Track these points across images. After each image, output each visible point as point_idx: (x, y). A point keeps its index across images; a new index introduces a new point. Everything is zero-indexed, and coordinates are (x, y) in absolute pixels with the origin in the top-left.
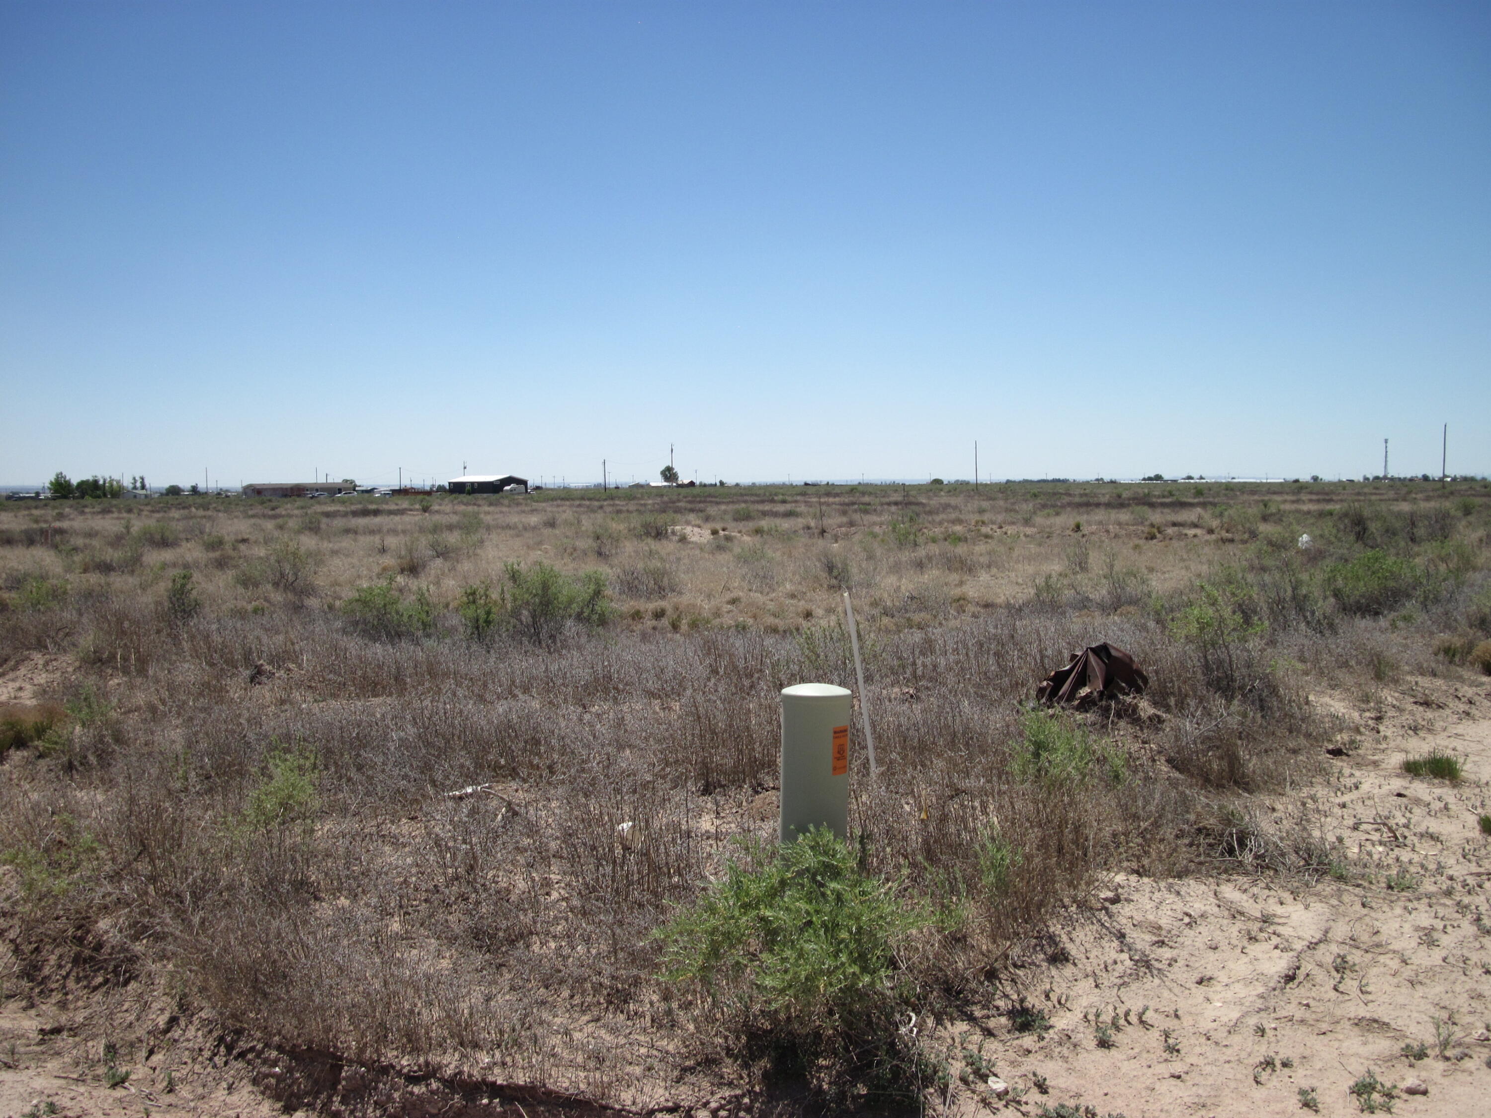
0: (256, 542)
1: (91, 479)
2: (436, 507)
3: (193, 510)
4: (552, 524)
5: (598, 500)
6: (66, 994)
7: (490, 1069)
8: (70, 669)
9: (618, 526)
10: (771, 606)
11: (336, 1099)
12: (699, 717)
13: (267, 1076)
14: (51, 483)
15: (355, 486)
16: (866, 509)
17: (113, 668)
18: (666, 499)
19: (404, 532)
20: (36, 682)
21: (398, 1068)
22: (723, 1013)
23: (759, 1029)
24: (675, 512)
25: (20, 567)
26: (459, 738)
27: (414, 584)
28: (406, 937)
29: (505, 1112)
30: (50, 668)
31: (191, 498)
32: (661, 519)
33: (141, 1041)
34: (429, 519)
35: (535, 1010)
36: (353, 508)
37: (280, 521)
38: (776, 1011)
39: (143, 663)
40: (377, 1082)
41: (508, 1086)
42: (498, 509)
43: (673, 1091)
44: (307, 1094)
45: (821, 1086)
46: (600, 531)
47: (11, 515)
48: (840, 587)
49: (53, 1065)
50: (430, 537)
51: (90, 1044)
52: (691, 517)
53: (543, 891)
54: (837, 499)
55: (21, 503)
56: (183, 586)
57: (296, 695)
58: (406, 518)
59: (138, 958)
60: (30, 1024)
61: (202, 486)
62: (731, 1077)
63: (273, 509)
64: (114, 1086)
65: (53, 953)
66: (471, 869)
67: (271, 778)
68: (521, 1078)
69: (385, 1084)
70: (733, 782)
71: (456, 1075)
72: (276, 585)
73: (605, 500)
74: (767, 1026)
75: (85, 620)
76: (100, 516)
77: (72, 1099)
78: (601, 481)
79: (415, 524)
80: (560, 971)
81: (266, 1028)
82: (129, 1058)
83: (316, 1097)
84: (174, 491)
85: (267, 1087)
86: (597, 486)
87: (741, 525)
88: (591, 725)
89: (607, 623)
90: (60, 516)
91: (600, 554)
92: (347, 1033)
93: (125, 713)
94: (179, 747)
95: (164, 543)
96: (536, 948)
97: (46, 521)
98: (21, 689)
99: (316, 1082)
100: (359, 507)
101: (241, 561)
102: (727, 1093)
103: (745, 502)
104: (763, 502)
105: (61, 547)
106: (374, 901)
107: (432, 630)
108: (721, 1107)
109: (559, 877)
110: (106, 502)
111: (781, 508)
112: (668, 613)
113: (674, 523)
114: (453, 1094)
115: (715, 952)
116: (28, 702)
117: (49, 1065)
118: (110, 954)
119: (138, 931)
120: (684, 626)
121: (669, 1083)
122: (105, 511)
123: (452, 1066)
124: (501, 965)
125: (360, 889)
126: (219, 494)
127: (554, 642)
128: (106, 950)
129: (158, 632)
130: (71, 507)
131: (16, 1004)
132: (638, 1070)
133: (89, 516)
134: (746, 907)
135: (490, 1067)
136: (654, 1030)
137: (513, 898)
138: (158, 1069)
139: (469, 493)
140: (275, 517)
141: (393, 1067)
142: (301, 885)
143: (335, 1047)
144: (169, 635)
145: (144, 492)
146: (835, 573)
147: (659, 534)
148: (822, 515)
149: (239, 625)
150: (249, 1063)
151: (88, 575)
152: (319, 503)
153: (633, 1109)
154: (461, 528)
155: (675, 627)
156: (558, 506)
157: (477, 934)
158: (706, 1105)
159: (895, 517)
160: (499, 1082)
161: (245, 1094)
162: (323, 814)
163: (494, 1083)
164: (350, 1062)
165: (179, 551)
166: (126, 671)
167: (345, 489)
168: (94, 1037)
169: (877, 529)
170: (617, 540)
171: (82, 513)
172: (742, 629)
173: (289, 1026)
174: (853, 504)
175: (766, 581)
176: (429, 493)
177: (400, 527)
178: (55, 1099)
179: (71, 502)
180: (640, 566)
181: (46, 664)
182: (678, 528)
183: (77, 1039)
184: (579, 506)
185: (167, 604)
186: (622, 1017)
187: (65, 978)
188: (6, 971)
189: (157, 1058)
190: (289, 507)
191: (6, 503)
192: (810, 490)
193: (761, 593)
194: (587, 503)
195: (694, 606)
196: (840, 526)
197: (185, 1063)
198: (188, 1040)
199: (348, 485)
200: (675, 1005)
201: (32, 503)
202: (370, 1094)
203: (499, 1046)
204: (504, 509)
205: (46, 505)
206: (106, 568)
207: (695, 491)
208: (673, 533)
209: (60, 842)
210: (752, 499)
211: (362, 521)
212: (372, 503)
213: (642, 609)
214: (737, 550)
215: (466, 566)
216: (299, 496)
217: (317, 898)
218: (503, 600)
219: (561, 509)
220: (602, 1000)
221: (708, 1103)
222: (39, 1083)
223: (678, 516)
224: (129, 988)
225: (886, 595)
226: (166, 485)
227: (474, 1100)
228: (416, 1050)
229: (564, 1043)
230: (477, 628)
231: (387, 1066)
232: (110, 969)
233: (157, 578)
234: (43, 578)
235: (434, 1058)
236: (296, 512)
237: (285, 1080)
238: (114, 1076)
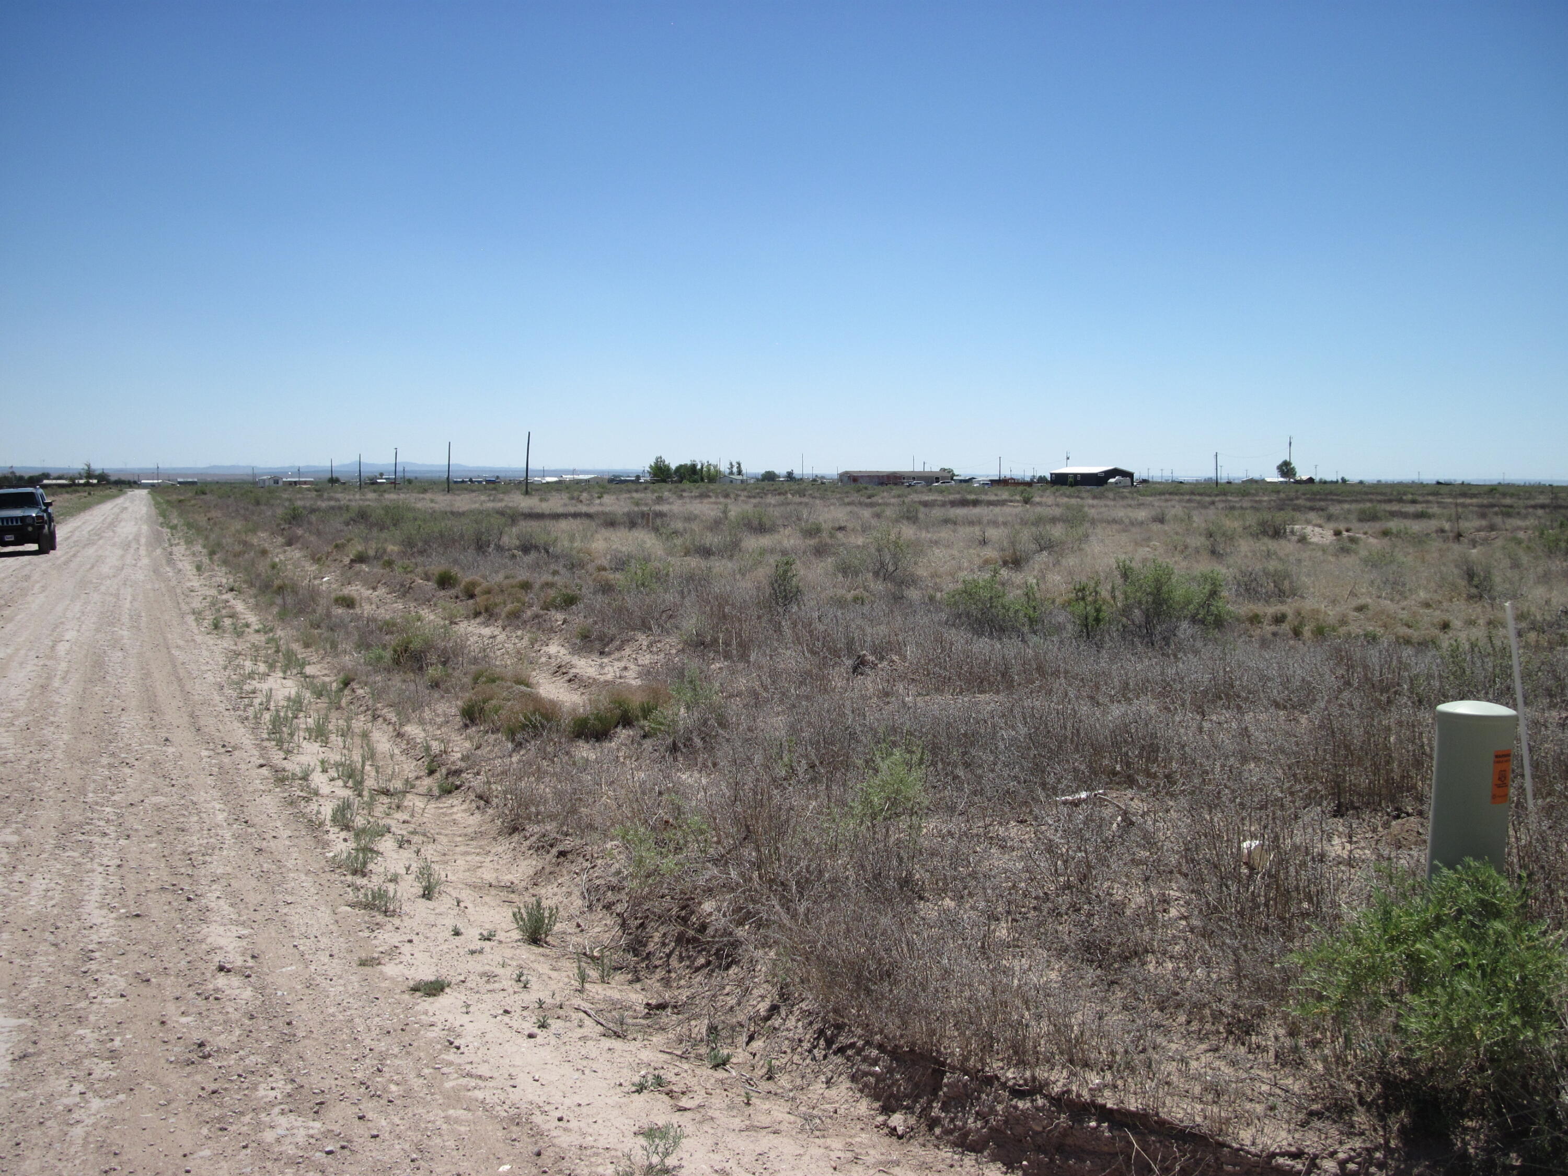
0: (853, 530)
1: (689, 463)
2: (1037, 499)
3: (789, 496)
4: (1161, 520)
5: (1210, 496)
6: (669, 972)
7: (1100, 1091)
8: (674, 651)
9: (1232, 524)
10: (1404, 615)
11: (937, 1105)
12: (1333, 732)
13: (866, 1074)
14: (651, 467)
15: (954, 475)
16: (1508, 512)
17: (715, 652)
18: (1282, 495)
19: (1005, 524)
20: (640, 662)
21: (1003, 1079)
22: (1355, 1056)
23: (1396, 1077)
24: (1294, 510)
25: (624, 549)
26: (1072, 741)
27: (1018, 578)
28: (1013, 945)
29: (1113, 1138)
30: (655, 649)
31: (786, 484)
32: (1279, 517)
33: (742, 1026)
34: (1032, 512)
35: (1149, 1033)
36: (951, 497)
37: (877, 509)
38: (1418, 1061)
39: (744, 649)
40: (980, 1092)
41: (1118, 1111)
42: (1102, 502)
43: (1297, 1136)
44: (907, 1096)
45: (1466, 1150)
46: (1212, 528)
47: (614, 497)
48: (1481, 597)
49: (658, 1039)
50: (1034, 529)
51: (693, 1023)
52: (1312, 515)
53: (1159, 908)
54: (1474, 501)
55: (623, 486)
56: (786, 572)
57: (900, 687)
58: (1007, 510)
59: (741, 943)
60: (637, 998)
61: (797, 472)
62: (1363, 1127)
63: (869, 497)
64: (716, 1067)
65: (657, 930)
66: (1083, 878)
67: (876, 771)
68: (1133, 1104)
69: (988, 1095)
70: (1367, 804)
71: (1064, 1093)
72: (876, 574)
73: (1217, 495)
74: (1405, 1074)
75: (687, 603)
76: (698, 501)
77: (677, 1074)
78: (1212, 474)
79: (1016, 515)
80: (1178, 994)
81: (868, 1025)
82: (729, 1041)
83: (915, 1101)
84: (770, 477)
85: (866, 1085)
86: (1208, 481)
87: (1367, 526)
88: (1211, 734)
89: (1222, 625)
90: (660, 500)
91: (1213, 552)
92: (952, 1038)
93: (726, 698)
94: (782, 733)
95: (761, 529)
96: (1151, 967)
97: (646, 505)
98: (626, 668)
99: (916, 1085)
100: (958, 496)
101: (841, 549)
102: (1358, 1143)
103: (1371, 501)
104: (1390, 501)
105: (662, 530)
106: (982, 905)
107: (1039, 626)
108: (1350, 1159)
109: (1178, 894)
110: (703, 486)
111: (1411, 509)
112: (1289, 618)
113: (1293, 521)
114: (1059, 1113)
115: (1355, 987)
116: (633, 682)
117: (654, 1039)
118: (714, 937)
119: (742, 916)
120: (1307, 631)
121: (1292, 1125)
122: (704, 496)
123: (1060, 1084)
124: (1113, 982)
125: (966, 892)
126: (814, 480)
127: (1168, 644)
128: (710, 931)
129: (759, 617)
130: (670, 490)
131: (622, 976)
132: (1259, 1109)
133: (688, 500)
134: (1394, 941)
135: (1100, 1089)
136: (1278, 1066)
137: (1128, 912)
138: (758, 1055)
139: (1072, 485)
140: (871, 505)
141: (998, 1078)
142: (906, 882)
143: (938, 1051)
144: (770, 621)
145: (740, 477)
146: (1476, 581)
147: (1277, 533)
148: (1459, 518)
149: (839, 614)
150: (848, 1058)
151: (688, 558)
152: (916, 492)
153: (1253, 1149)
154: (1064, 521)
155: (1297, 633)
156: (1167, 501)
157: (1088, 948)
158: (1333, 1154)
159: (1543, 521)
160: (1109, 1105)
161: (843, 1089)
162: (930, 811)
163: (1104, 1106)
164: (953, 1069)
165: (777, 537)
166: (728, 656)
167: (943, 478)
168: (697, 1017)
169: (1521, 535)
170: (1232, 539)
171: (681, 497)
172: (1372, 639)
173: (893, 1027)
174: (1493, 506)
175: (1397, 588)
176: (1030, 484)
177: (1001, 519)
178: (661, 1072)
179: (669, 486)
180: (1258, 567)
181: (650, 646)
182: (1297, 527)
183: (680, 1017)
184: (1189, 501)
185: (768, 591)
186: (1242, 1050)
187: (669, 956)
188: (613, 944)
189: (757, 1044)
190: (885, 496)
191: (610, 486)
192: (1444, 490)
193: (1392, 600)
194: (1198, 498)
195: (1318, 611)
196: (1478, 530)
197: (785, 1052)
198: (788, 1030)
199: (945, 474)
200: (1302, 1043)
201: (633, 487)
202: (972, 1104)
203: (1110, 1068)
204: (1111, 503)
205: (646, 489)
206: (706, 552)
207: (1315, 488)
208: (1292, 532)
209: (667, 822)
210: (1379, 498)
211: (960, 512)
212: (970, 493)
213: (1261, 613)
214: (1363, 553)
215: (1071, 561)
216: (895, 484)
217: (921, 898)
218: (1114, 597)
219: (1169, 504)
220: (1221, 1029)
221: (1335, 1152)
222: (646, 1055)
223: (1297, 515)
224: (730, 972)
225: (1533, 609)
226: (763, 471)
227: (1081, 1121)
228: (1022, 1064)
229: (1180, 1070)
230: (1086, 626)
231: (991, 1077)
232: (713, 951)
233: (757, 564)
234: (647, 560)
235: (1042, 1073)
236: (893, 500)
237: (884, 1080)
238: (716, 1057)
